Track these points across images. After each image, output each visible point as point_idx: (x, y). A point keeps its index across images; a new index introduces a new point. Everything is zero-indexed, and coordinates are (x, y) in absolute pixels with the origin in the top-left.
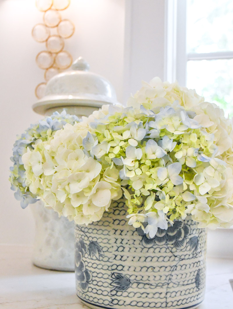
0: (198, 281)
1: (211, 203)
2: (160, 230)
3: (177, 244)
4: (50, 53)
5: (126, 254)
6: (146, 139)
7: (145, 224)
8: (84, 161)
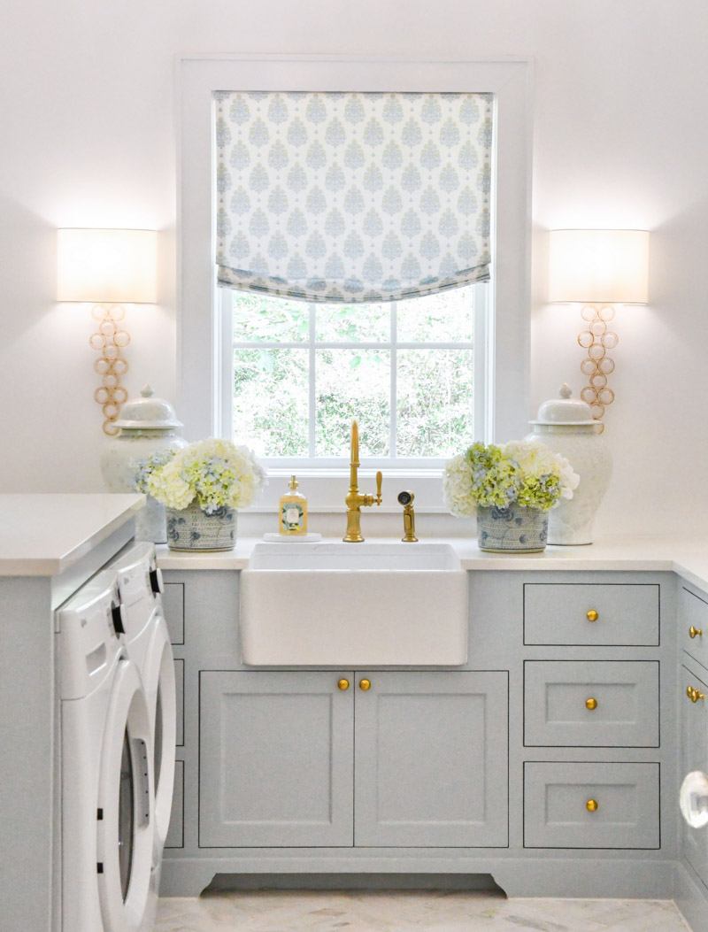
0: (232, 535)
1: (235, 499)
2: (214, 511)
3: (222, 518)
4: (107, 360)
5: (197, 523)
6: (208, 473)
7: (207, 508)
8: (181, 483)
